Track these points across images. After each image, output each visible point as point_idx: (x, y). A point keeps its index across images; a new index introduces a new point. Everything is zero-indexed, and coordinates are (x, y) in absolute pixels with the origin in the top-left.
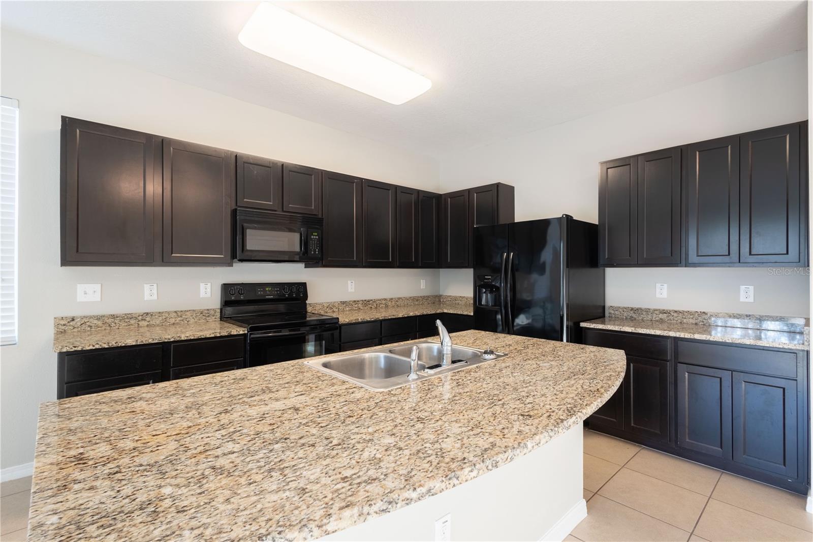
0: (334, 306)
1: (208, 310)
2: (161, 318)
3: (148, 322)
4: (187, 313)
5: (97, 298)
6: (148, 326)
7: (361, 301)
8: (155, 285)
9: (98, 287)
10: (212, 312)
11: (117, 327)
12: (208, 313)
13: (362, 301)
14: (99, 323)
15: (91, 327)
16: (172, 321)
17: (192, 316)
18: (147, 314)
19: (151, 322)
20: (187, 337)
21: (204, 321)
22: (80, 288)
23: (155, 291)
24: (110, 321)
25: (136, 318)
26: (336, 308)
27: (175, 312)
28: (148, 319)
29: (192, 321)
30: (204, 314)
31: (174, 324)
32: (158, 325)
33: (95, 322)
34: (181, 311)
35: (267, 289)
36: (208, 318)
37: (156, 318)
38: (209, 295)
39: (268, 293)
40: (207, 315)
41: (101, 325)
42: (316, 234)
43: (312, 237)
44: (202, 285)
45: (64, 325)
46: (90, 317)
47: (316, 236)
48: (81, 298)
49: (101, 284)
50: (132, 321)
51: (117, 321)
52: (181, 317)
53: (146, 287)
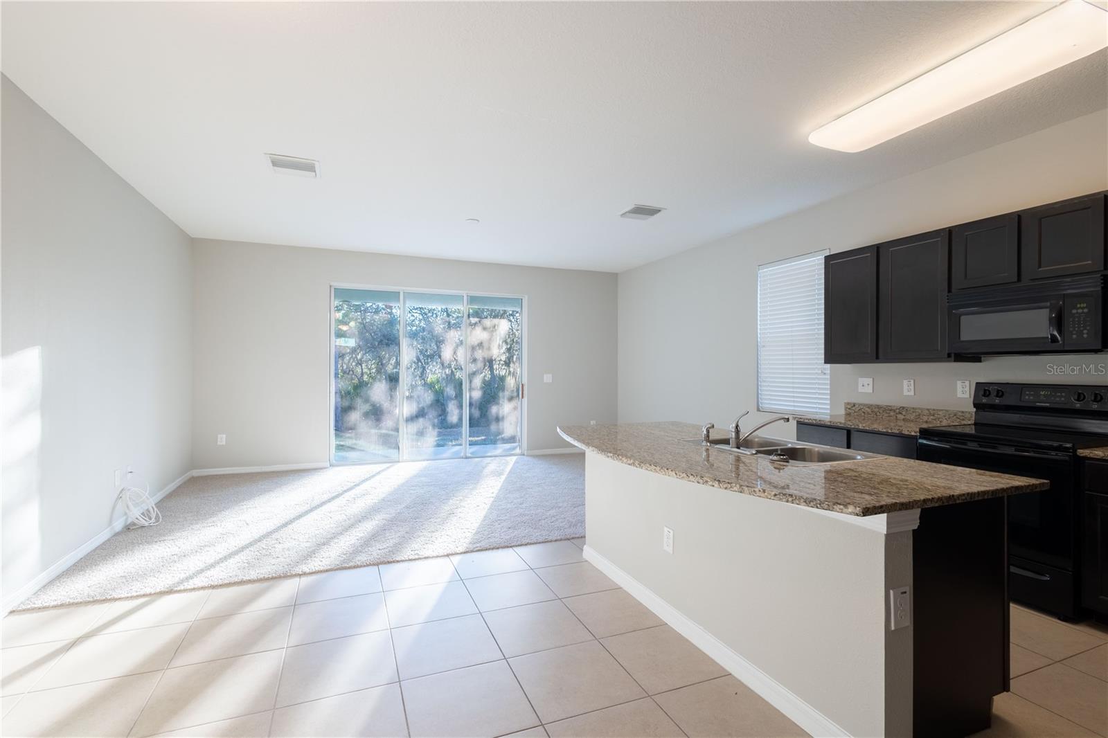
1: (963, 412)
2: (914, 414)
3: (905, 416)
4: (940, 413)
5: (869, 389)
6: (904, 420)
8: (913, 381)
9: (870, 381)
10: (968, 416)
12: (963, 416)
14: (869, 410)
15: (864, 413)
16: (925, 418)
17: (945, 416)
18: (903, 408)
19: (907, 417)
21: (958, 424)
22: (862, 381)
23: (912, 387)
24: (876, 410)
25: (894, 411)
27: (928, 410)
28: (904, 413)
29: (945, 422)
30: (959, 417)
31: (927, 422)
32: (912, 421)
33: (867, 409)
34: (934, 410)
35: (1042, 393)
36: (962, 422)
37: (911, 414)
38: (964, 395)
39: (1042, 398)
40: (961, 418)
41: (870, 412)
42: (1085, 305)
43: (1074, 311)
44: (959, 384)
45: (849, 409)
46: (865, 405)
47: (1083, 308)
48: (861, 389)
49: (873, 379)
50: (892, 414)
51: (881, 412)
52: (933, 415)
53: (905, 382)
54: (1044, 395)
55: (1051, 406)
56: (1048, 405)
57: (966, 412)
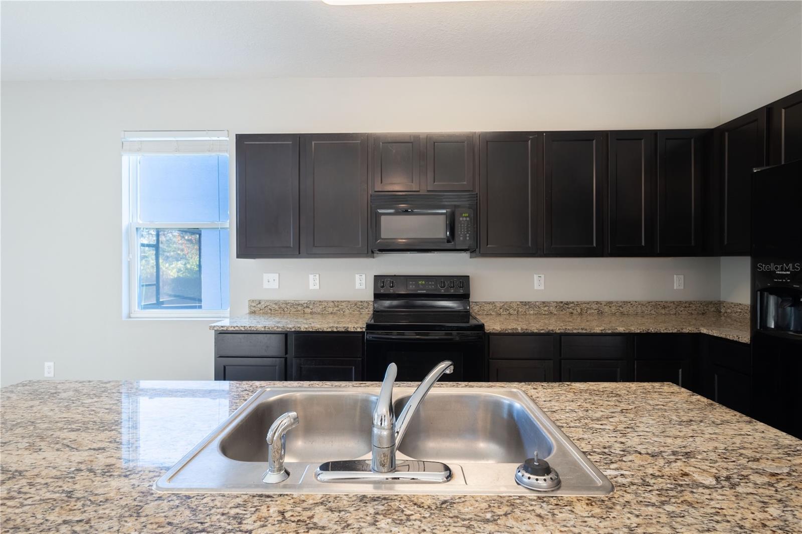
0: (510, 307)
1: (361, 302)
2: (321, 307)
3: (311, 309)
4: (343, 304)
5: (275, 285)
6: (311, 313)
7: (554, 302)
8: (318, 275)
9: (276, 276)
10: (366, 305)
11: (289, 312)
12: (361, 305)
13: (557, 302)
14: (277, 307)
15: (271, 310)
16: (330, 310)
17: (347, 307)
18: (310, 302)
19: (314, 310)
20: (306, 328)
21: (357, 312)
22: (266, 276)
23: (317, 282)
24: (283, 306)
25: (302, 305)
26: (515, 310)
27: (333, 302)
28: (311, 307)
29: (347, 312)
30: (358, 306)
31: (332, 313)
32: (319, 314)
33: (274, 306)
34: (338, 302)
35: (420, 283)
36: (361, 310)
37: (318, 307)
38: (363, 287)
39: (421, 286)
40: (361, 307)
41: (277, 309)
42: (467, 215)
43: (461, 219)
44: (357, 276)
45: (254, 307)
46: (271, 301)
47: (466, 217)
48: (266, 285)
49: (279, 274)
50: (300, 308)
51: (288, 307)
52: (338, 307)
53: (311, 277)
54: (422, 284)
55: (427, 293)
56: (425, 291)
57: (364, 301)
